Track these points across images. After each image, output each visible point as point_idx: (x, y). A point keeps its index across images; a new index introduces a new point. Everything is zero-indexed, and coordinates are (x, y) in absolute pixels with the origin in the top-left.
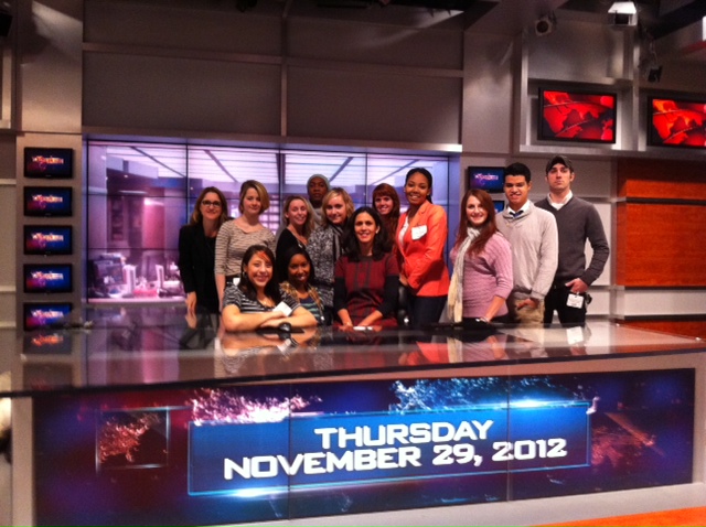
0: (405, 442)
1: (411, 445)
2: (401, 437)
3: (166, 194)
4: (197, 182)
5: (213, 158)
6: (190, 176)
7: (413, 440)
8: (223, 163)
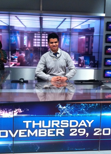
0: (58, 127)
1: (61, 128)
2: (57, 125)
3: (3, 31)
4: (12, 27)
5: (18, 19)
6: (10, 25)
7: (62, 126)
8: (21, 21)
